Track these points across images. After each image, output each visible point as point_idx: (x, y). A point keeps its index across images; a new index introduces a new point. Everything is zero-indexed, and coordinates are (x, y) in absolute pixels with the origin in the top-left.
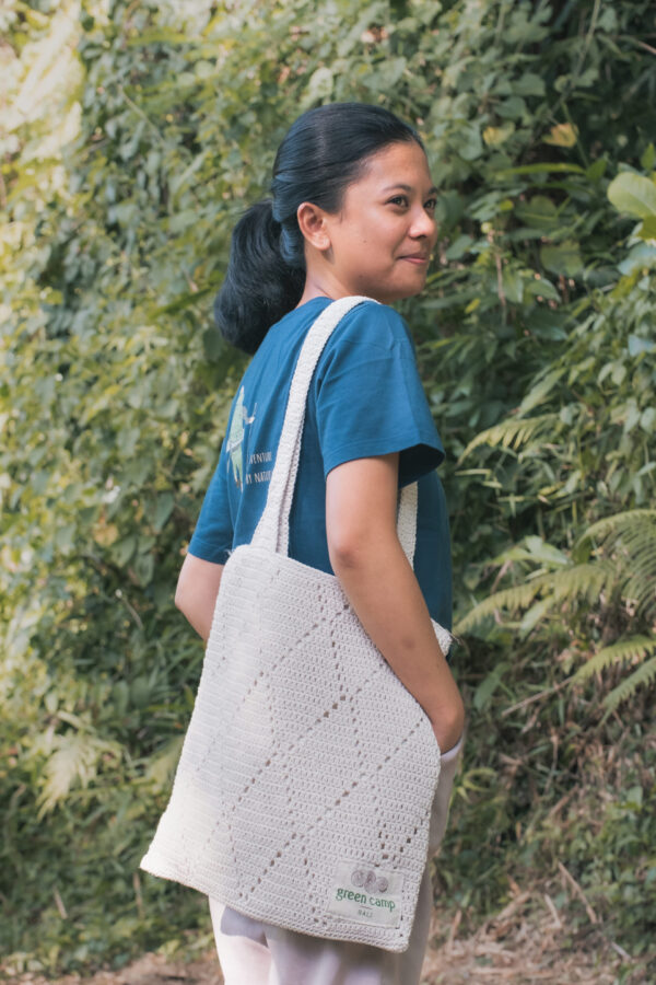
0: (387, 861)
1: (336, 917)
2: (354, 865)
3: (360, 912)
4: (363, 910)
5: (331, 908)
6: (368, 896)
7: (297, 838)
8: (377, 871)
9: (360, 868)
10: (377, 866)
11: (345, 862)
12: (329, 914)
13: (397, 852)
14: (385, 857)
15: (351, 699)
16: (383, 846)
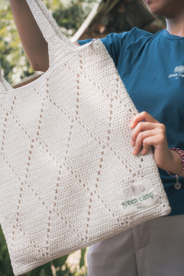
0: (136, 177)
1: (129, 217)
2: (122, 188)
3: (138, 208)
4: (139, 206)
5: (124, 214)
6: (137, 198)
7: (93, 194)
8: (135, 184)
9: (125, 188)
10: (133, 181)
11: (117, 190)
12: (125, 217)
13: (139, 169)
14: (134, 175)
15: (76, 118)
16: (131, 171)
